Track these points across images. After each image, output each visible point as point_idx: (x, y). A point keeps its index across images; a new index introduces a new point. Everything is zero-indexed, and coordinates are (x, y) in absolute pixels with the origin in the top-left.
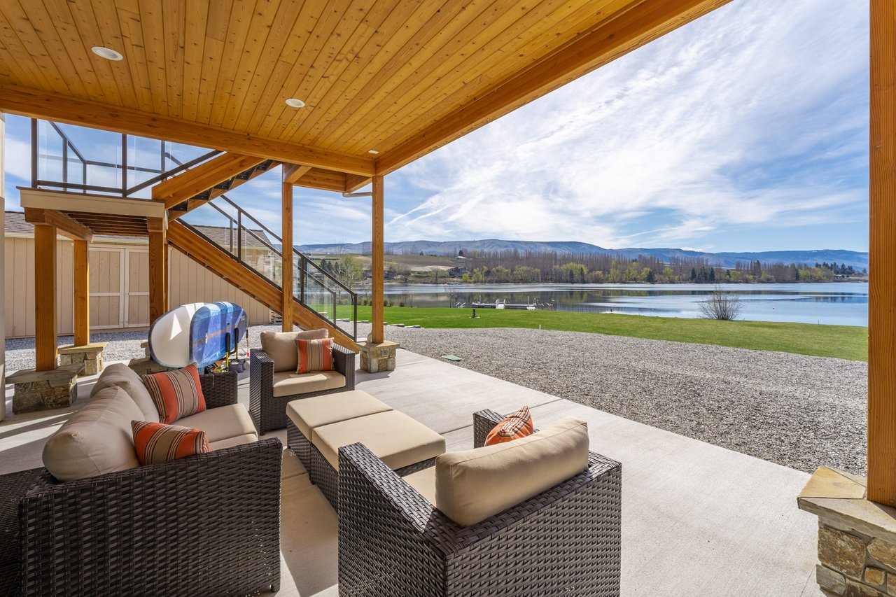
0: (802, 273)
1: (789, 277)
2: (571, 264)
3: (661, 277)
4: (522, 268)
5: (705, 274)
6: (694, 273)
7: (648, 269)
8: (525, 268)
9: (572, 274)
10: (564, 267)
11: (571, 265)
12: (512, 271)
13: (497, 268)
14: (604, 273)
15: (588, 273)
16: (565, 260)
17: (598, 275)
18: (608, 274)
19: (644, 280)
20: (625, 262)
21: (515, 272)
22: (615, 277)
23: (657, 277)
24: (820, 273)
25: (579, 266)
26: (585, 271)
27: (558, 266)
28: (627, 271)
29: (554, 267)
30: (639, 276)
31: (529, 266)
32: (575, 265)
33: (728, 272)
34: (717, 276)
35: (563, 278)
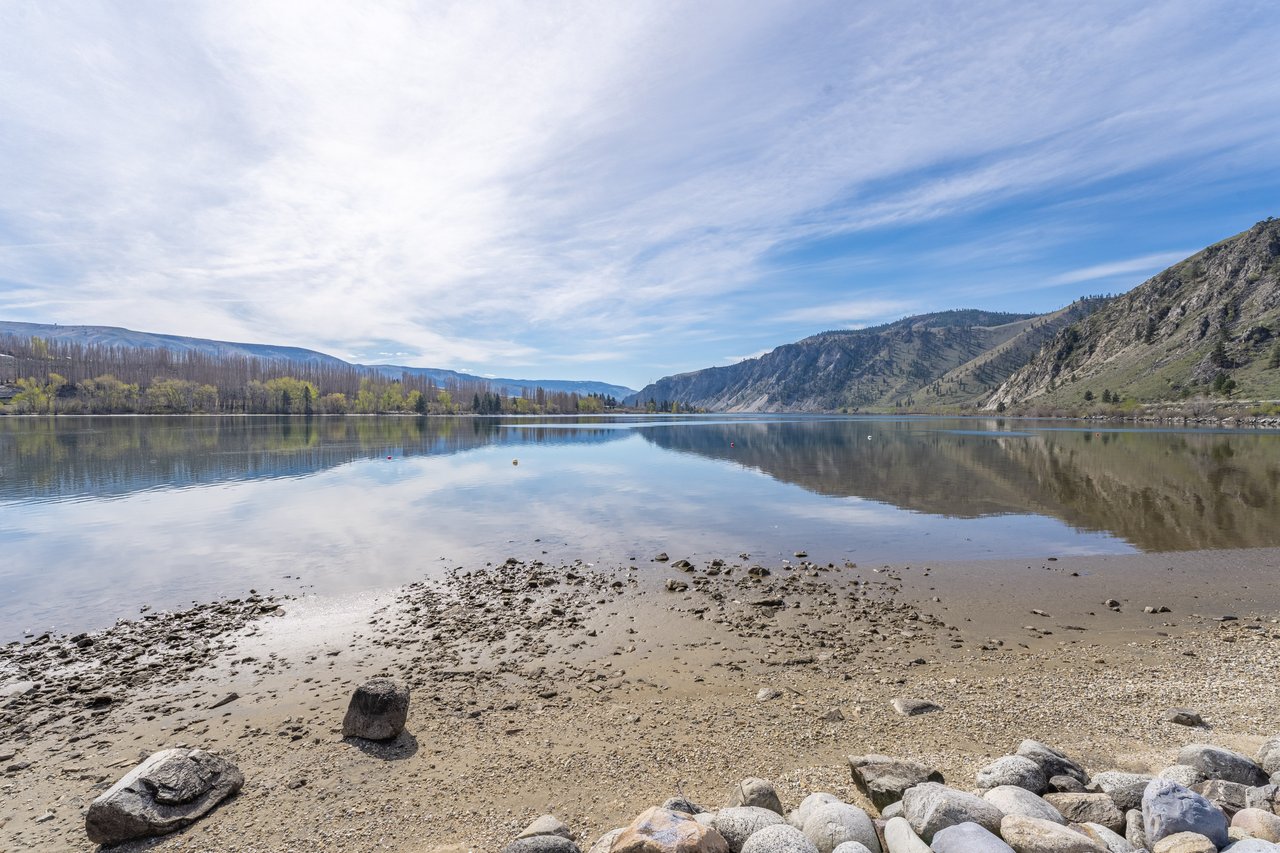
0: (581, 403)
1: (570, 407)
2: (286, 379)
3: (436, 405)
4: (169, 382)
5: (490, 402)
6: (476, 399)
7: (418, 393)
8: (179, 383)
9: (286, 398)
10: (271, 385)
11: (284, 382)
12: (142, 389)
13: (97, 380)
14: (347, 398)
15: (320, 396)
16: (274, 374)
17: (337, 400)
18: (355, 399)
19: (412, 409)
20: (382, 382)
21: (148, 391)
22: (366, 404)
23: (430, 405)
24: (594, 404)
25: (302, 384)
26: (314, 393)
27: (257, 383)
28: (386, 395)
29: (250, 383)
30: (404, 404)
31: (188, 380)
32: (293, 381)
33: (515, 401)
34: (503, 406)
35: (268, 404)
